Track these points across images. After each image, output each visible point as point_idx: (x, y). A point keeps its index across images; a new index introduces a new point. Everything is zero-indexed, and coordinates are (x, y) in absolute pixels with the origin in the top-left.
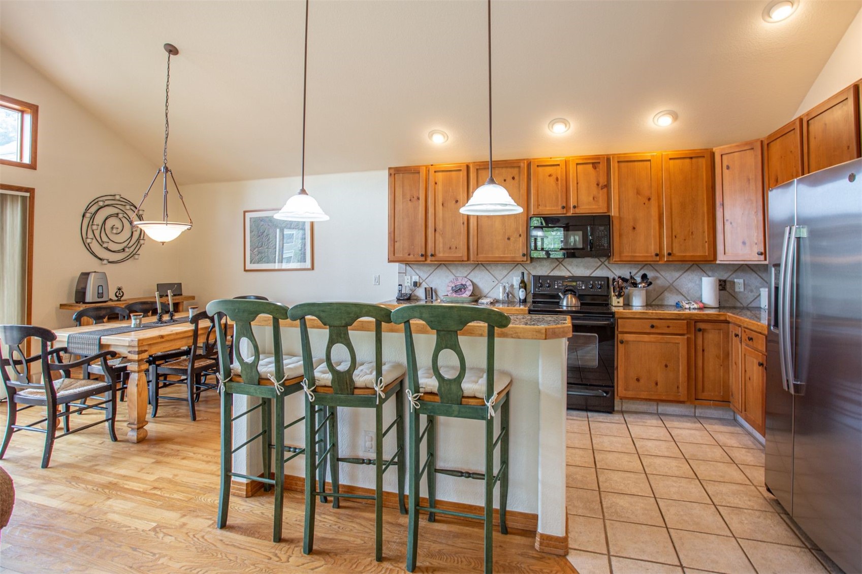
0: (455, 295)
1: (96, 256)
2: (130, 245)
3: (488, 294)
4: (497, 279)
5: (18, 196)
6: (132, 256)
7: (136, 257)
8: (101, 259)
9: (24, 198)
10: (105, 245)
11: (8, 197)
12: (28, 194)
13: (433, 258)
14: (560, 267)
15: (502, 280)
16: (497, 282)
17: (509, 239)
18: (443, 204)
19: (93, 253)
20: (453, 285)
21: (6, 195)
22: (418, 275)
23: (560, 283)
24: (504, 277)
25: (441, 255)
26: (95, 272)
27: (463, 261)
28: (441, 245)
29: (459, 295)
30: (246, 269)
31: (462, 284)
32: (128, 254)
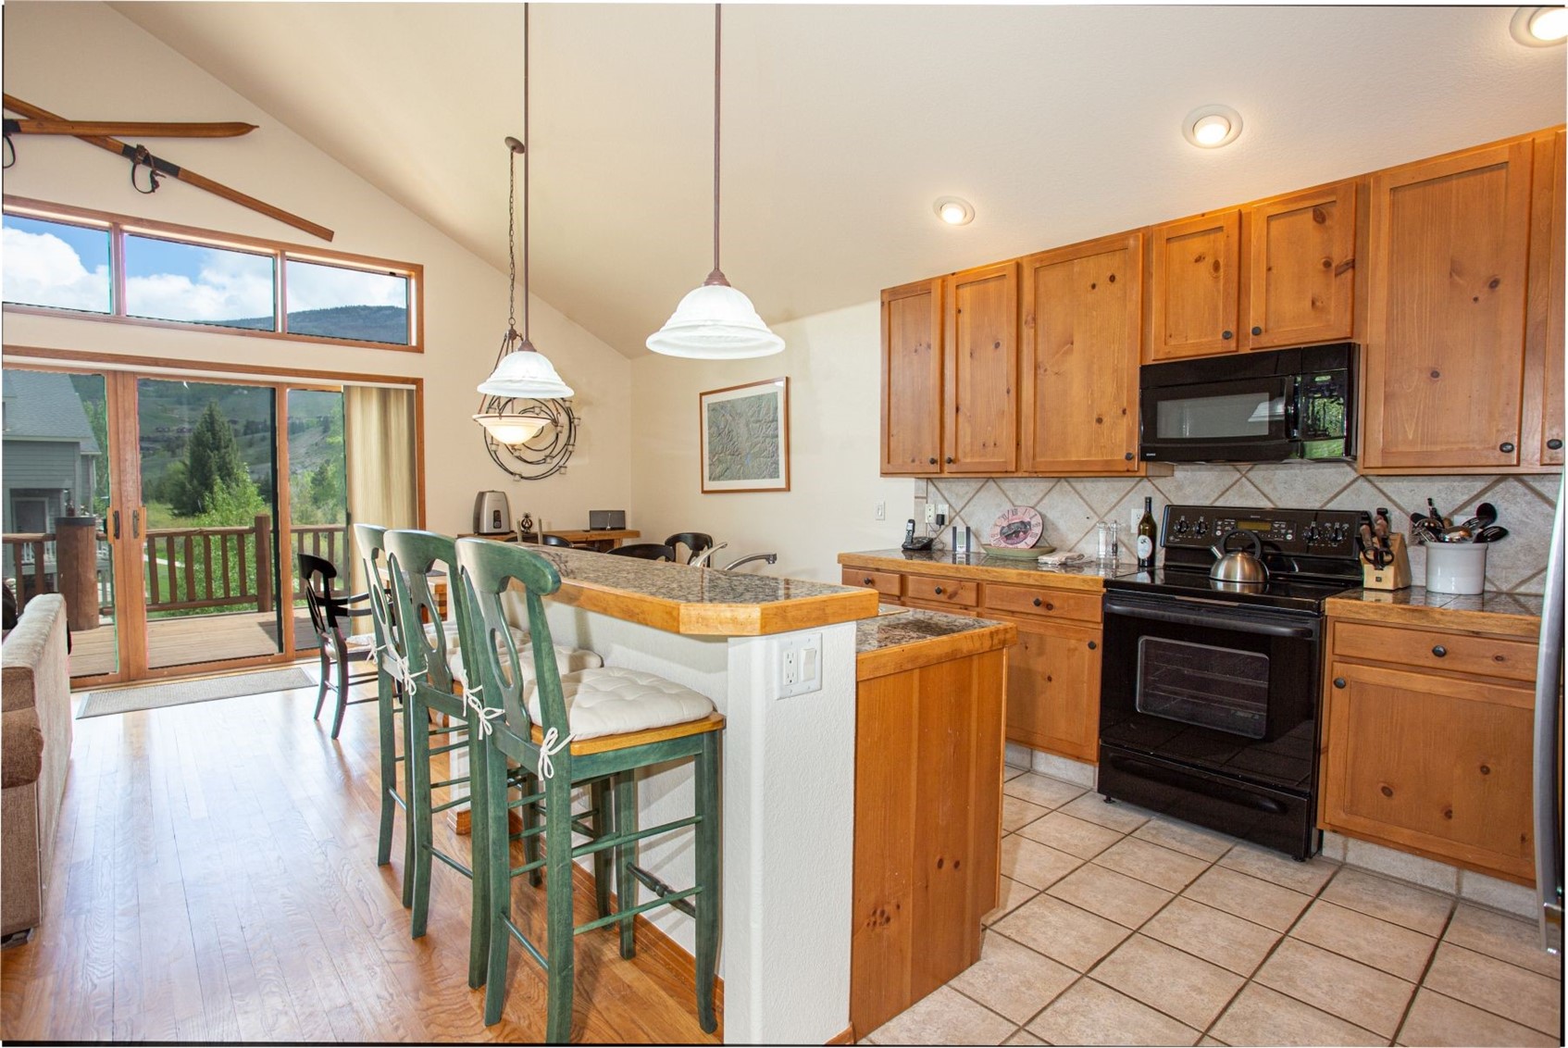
0: (1003, 544)
1: (506, 470)
2: (554, 454)
3: (1076, 545)
4: (1095, 513)
5: (402, 390)
6: (559, 468)
7: (563, 470)
8: (512, 473)
9: (410, 392)
10: (517, 454)
11: (392, 393)
12: (413, 387)
13: (953, 467)
14: (1241, 485)
15: (1106, 514)
16: (1096, 519)
17: (1100, 421)
18: (971, 354)
19: (501, 465)
20: (1005, 524)
21: (389, 389)
22: (948, 502)
23: (1229, 524)
24: (1111, 510)
25: (968, 460)
26: (493, 491)
27: (1006, 472)
28: (968, 440)
29: (1012, 544)
30: (705, 489)
31: (1022, 523)
32: (552, 466)
